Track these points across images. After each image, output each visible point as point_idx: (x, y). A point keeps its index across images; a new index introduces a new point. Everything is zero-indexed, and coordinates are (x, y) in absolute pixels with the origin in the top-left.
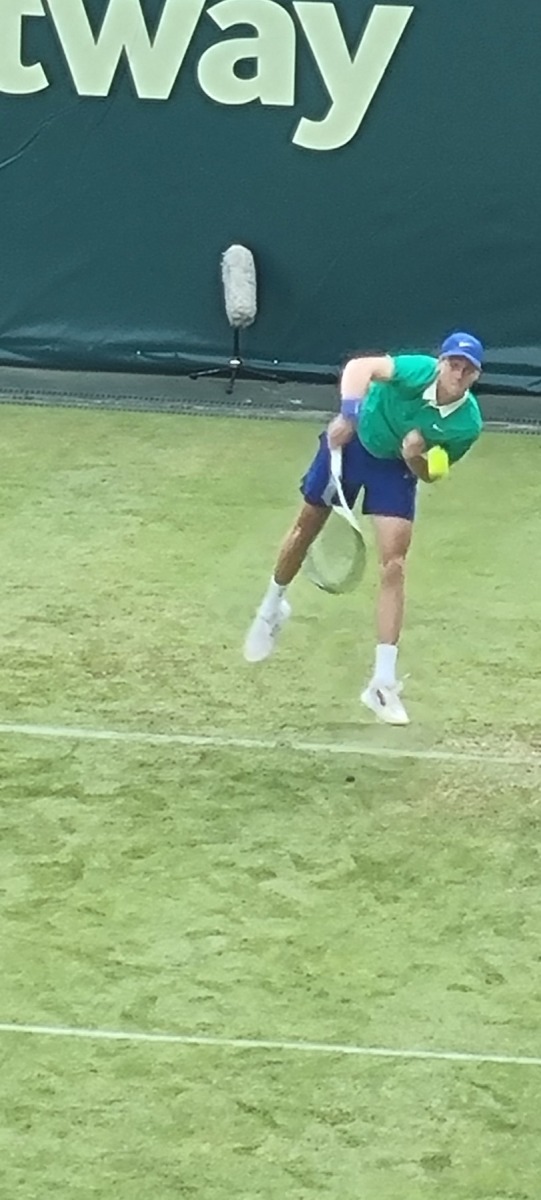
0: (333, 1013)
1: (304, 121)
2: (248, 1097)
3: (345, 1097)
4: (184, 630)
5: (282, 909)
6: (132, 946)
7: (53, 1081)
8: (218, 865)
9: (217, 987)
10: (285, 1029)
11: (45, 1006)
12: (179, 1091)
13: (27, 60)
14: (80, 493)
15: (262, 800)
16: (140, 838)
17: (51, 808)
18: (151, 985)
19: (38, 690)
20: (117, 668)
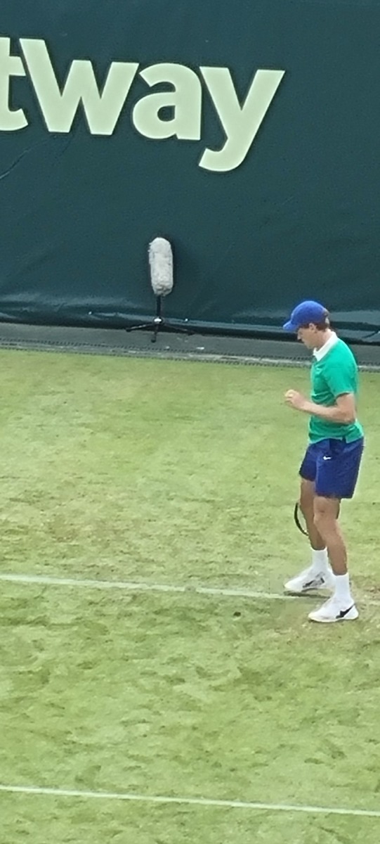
0: (224, 779)
1: (207, 152)
2: (164, 837)
4: (121, 508)
5: (189, 705)
6: (83, 730)
7: (27, 825)
8: (142, 674)
9: (144, 760)
10: (191, 789)
11: (23, 772)
12: (116, 833)
13: (13, 106)
14: (47, 411)
15: (175, 628)
16: (90, 655)
17: (28, 633)
18: (97, 758)
19: (19, 550)
20: (74, 535)
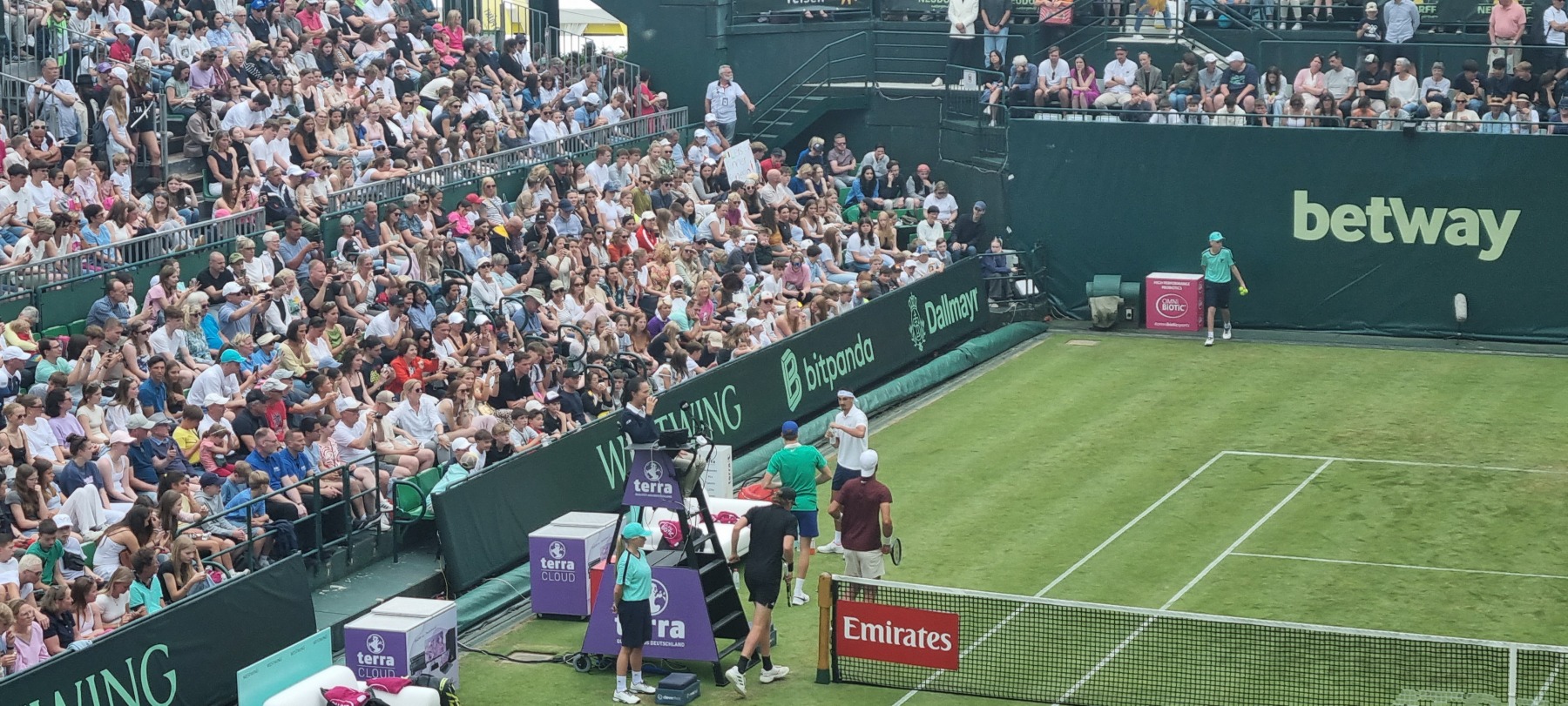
0: (1501, 561)
1: (1483, 252)
2: (1472, 590)
3: (1506, 590)
4: (1443, 427)
5: (1483, 525)
6: (1430, 538)
7: (1404, 584)
8: (1459, 509)
9: (1461, 552)
10: (1484, 566)
11: (1402, 558)
12: (1447, 587)
13: (1386, 231)
14: (1407, 380)
15: (1472, 486)
16: (1432, 499)
17: (1401, 489)
18: (1437, 550)
19: (1394, 448)
20: (1421, 441)
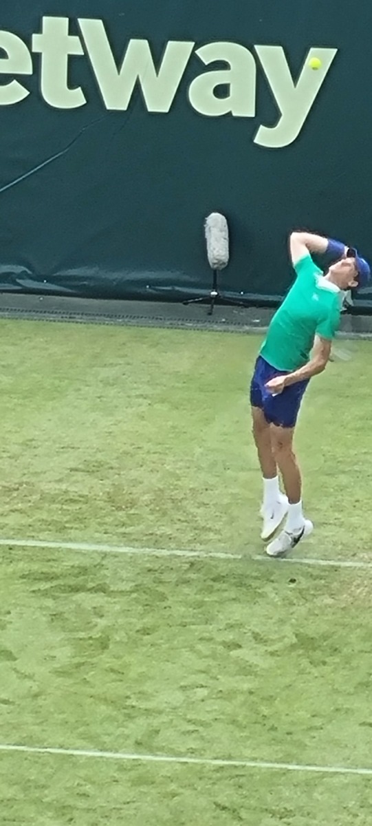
0: (281, 742)
1: (262, 128)
2: (222, 800)
3: (288, 800)
4: (178, 478)
5: (246, 670)
6: (142, 695)
7: (88, 788)
8: (201, 639)
9: (202, 724)
10: (247, 752)
11: (83, 736)
12: (174, 795)
13: (71, 85)
14: (107, 383)
15: (232, 595)
16: (148, 621)
17: (88, 600)
18: (156, 722)
19: (79, 519)
20: (132, 504)
